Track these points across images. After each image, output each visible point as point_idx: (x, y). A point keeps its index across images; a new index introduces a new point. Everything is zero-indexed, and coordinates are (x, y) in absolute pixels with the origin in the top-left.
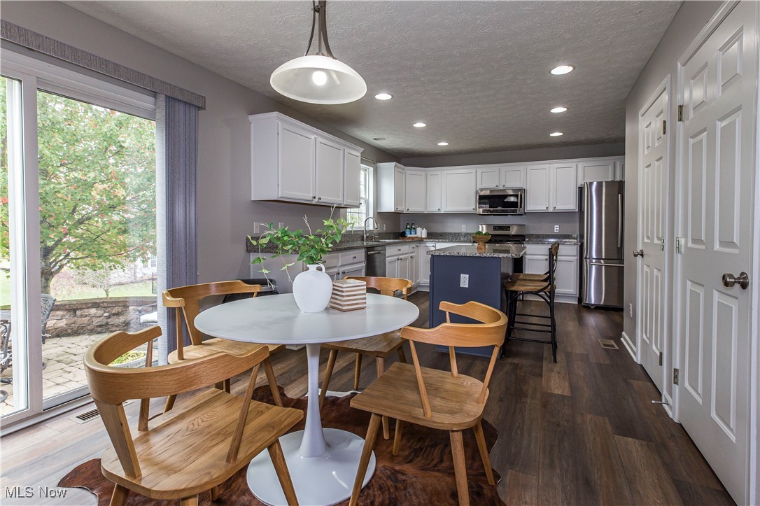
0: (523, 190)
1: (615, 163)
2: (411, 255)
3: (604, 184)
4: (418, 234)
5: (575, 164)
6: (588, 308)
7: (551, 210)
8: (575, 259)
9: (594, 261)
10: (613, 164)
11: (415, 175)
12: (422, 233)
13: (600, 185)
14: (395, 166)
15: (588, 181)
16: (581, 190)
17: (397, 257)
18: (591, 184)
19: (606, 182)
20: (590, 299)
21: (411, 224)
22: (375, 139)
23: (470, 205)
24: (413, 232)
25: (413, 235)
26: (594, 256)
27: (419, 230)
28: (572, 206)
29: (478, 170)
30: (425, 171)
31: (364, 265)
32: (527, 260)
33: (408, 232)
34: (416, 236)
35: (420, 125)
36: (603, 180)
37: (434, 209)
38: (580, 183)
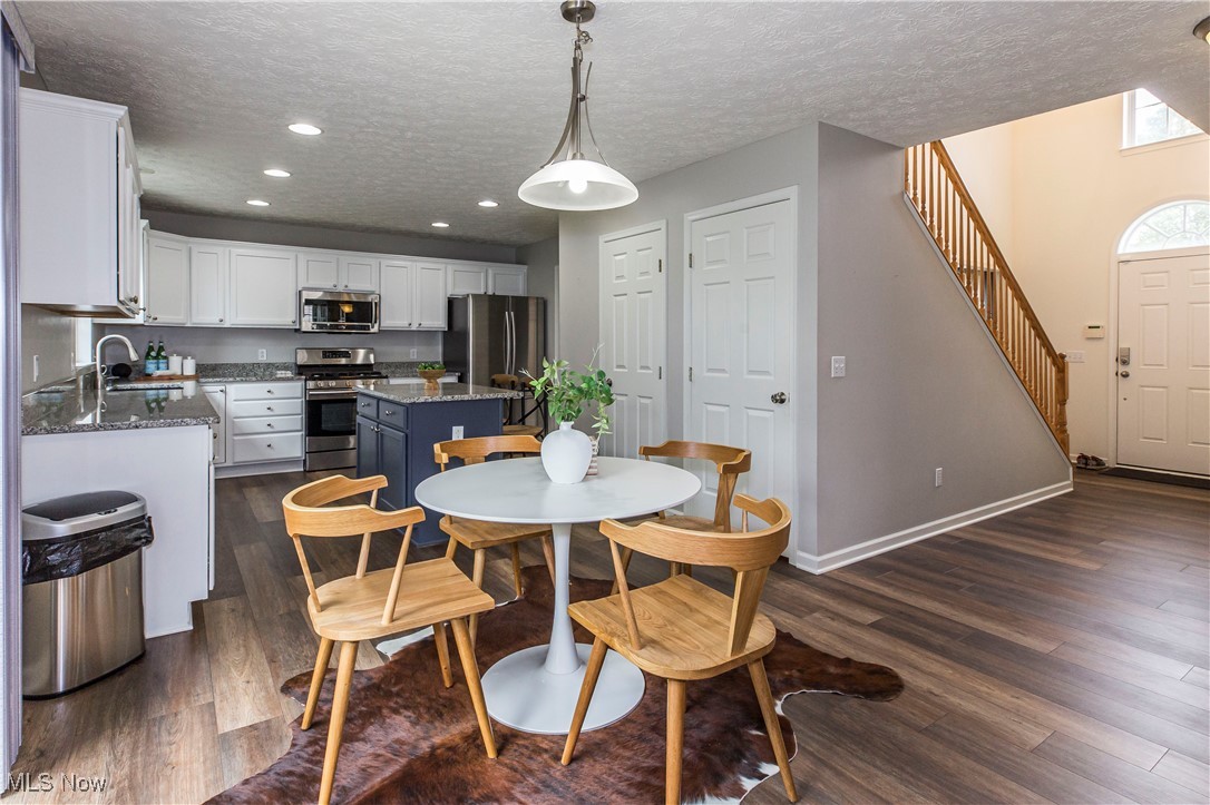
1: (486, 271)
4: (174, 369)
5: (444, 266)
7: (414, 328)
12: (184, 365)
21: (157, 349)
24: (161, 365)
25: (163, 372)
27: (175, 361)
28: (439, 322)
30: (188, 243)
33: (151, 364)
36: (482, 292)
37: (209, 318)
38: (450, 293)
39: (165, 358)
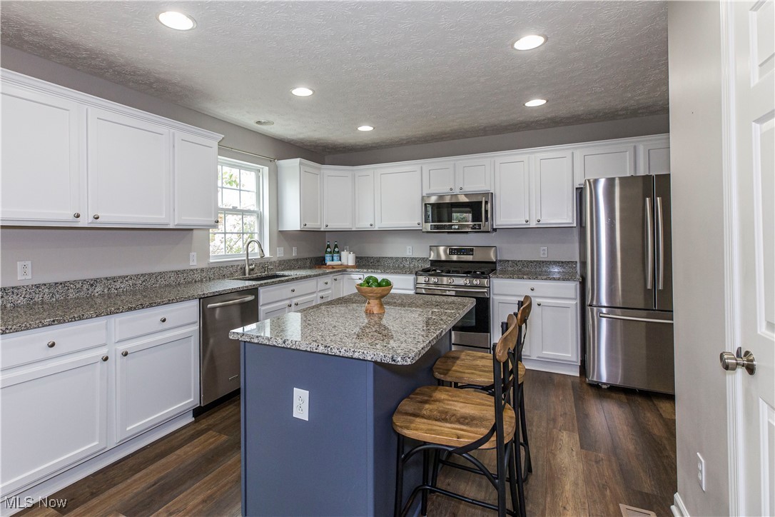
0: (490, 196)
1: (635, 147)
2: (321, 294)
3: (617, 182)
4: (344, 261)
5: (570, 151)
6: (596, 386)
7: (533, 224)
8: (574, 303)
9: (604, 310)
10: (632, 149)
11: (334, 176)
12: (348, 258)
13: (611, 182)
14: (301, 164)
15: (592, 178)
16: (580, 192)
17: (288, 302)
18: (596, 181)
19: (620, 178)
20: (599, 375)
21: (332, 247)
22: (259, 123)
23: (413, 218)
24: (335, 258)
25: (336, 262)
26: (604, 302)
27: (344, 254)
28: (566, 217)
29: (424, 167)
30: (352, 170)
31: (196, 327)
32: (496, 303)
33: (328, 257)
34: (339, 263)
35: (302, 92)
36: (617, 175)
37: (364, 224)
38: (579, 182)
39: (338, 252)
